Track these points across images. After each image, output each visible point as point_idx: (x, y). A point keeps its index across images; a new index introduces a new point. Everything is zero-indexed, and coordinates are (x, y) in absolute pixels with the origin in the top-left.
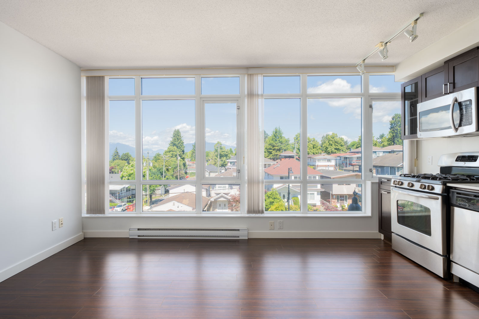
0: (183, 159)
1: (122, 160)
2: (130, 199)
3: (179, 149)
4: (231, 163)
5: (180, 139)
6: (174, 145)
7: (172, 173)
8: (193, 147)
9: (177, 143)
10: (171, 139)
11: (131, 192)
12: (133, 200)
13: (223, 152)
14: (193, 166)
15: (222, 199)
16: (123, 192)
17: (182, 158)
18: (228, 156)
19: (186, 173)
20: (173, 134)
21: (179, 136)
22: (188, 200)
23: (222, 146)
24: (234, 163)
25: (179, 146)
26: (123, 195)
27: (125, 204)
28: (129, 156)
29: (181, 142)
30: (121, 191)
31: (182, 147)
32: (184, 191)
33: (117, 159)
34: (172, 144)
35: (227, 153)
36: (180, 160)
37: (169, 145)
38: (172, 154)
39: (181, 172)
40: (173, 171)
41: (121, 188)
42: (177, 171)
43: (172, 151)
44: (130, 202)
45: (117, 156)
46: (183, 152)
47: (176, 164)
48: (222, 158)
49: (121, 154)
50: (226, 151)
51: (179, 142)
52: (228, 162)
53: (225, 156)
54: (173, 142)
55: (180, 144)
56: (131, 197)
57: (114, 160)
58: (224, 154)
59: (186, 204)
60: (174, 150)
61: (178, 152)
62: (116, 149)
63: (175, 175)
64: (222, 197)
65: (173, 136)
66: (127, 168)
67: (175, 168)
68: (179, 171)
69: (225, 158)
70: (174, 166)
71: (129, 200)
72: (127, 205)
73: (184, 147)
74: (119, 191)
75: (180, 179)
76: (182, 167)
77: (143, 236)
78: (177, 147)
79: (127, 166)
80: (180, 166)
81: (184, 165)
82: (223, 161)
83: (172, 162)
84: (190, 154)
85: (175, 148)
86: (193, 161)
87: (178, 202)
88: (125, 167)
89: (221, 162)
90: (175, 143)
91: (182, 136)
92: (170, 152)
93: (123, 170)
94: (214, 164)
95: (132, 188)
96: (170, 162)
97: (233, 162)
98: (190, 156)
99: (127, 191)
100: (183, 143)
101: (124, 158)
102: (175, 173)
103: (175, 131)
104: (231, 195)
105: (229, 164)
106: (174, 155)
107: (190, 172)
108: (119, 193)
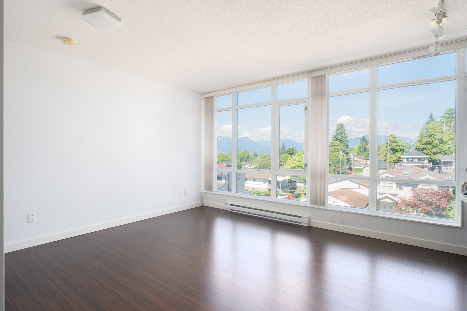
0: (347, 154)
1: (288, 154)
2: (292, 190)
3: (343, 143)
4: (407, 159)
5: (343, 133)
6: (337, 139)
7: (334, 168)
8: (361, 141)
9: (340, 137)
10: (334, 134)
11: (292, 183)
12: (294, 191)
13: (397, 146)
14: (359, 162)
15: (387, 200)
16: (285, 183)
17: (345, 153)
18: (406, 151)
19: (350, 169)
20: (336, 128)
21: (342, 130)
22: (346, 196)
23: (397, 140)
24: (412, 159)
25: (343, 140)
26: (285, 185)
27: (286, 194)
28: (294, 151)
29: (345, 136)
30: (284, 182)
31: (346, 141)
32: (343, 187)
33: (284, 153)
34: (335, 138)
35: (403, 147)
36: (344, 155)
37: (332, 139)
38: (335, 149)
39: (343, 167)
40: (335, 166)
41: (284, 179)
42: (339, 166)
43: (335, 146)
44: (291, 192)
45: (284, 150)
46: (346, 147)
47: (338, 159)
48: (396, 153)
49: (287, 149)
50: (403, 144)
51: (342, 136)
52: (404, 158)
53: (400, 151)
54: (336, 136)
55: (343, 138)
56: (292, 188)
57: (281, 154)
58: (399, 149)
59: (343, 200)
60: (336, 145)
61: (341, 146)
62: (283, 144)
63: (337, 170)
64: (386, 197)
65: (336, 130)
66: (290, 161)
67: (337, 163)
68: (341, 166)
69: (400, 153)
70: (336, 161)
71: (290, 191)
72: (288, 195)
73: (348, 141)
74: (281, 182)
75: (342, 174)
76: (345, 162)
77: (234, 210)
78: (340, 141)
79: (290, 159)
80: (342, 161)
81: (348, 160)
82: (398, 157)
83: (334, 157)
84: (357, 149)
85: (339, 142)
86: (360, 156)
87: (334, 197)
88: (288, 161)
89: (395, 158)
90: (338, 137)
91: (345, 130)
92: (332, 146)
93: (287, 163)
94: (385, 160)
95: (293, 180)
96: (332, 157)
97: (410, 158)
98: (357, 151)
99: (289, 182)
100: (347, 137)
101: (290, 153)
102: (337, 168)
103: (339, 125)
104: (399, 197)
105: (405, 161)
106: (336, 149)
107: (354, 168)
108: (281, 183)
